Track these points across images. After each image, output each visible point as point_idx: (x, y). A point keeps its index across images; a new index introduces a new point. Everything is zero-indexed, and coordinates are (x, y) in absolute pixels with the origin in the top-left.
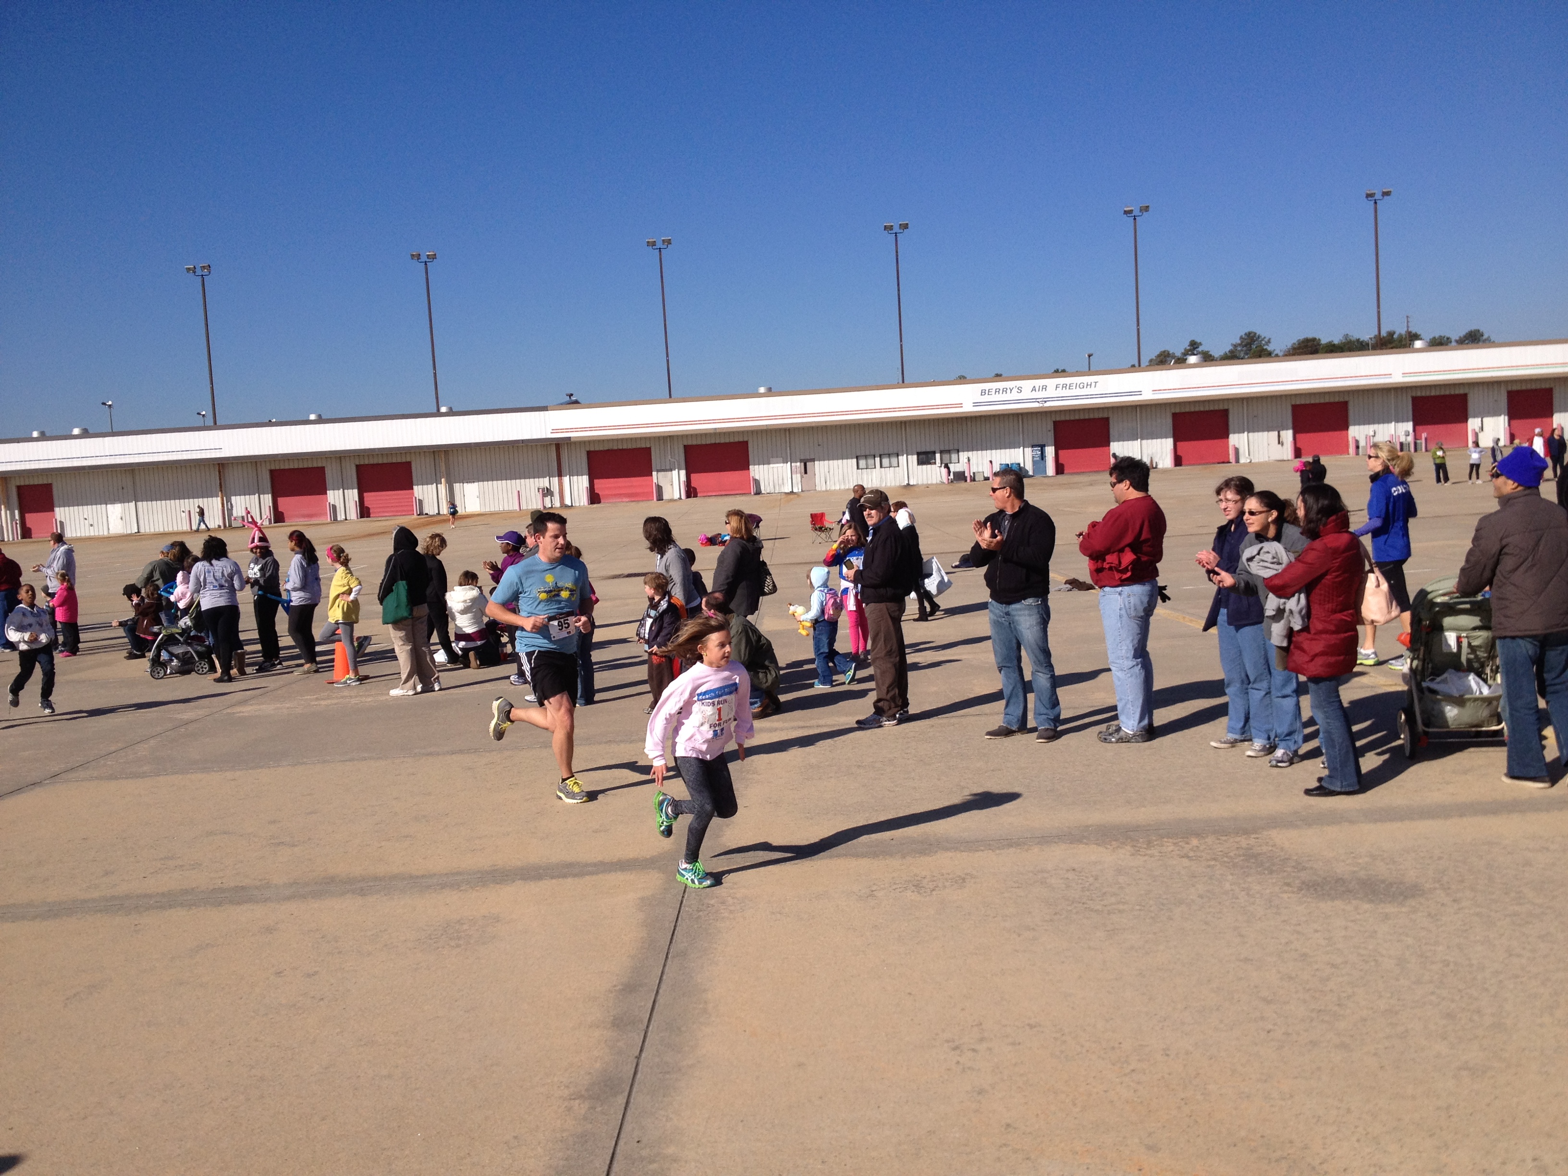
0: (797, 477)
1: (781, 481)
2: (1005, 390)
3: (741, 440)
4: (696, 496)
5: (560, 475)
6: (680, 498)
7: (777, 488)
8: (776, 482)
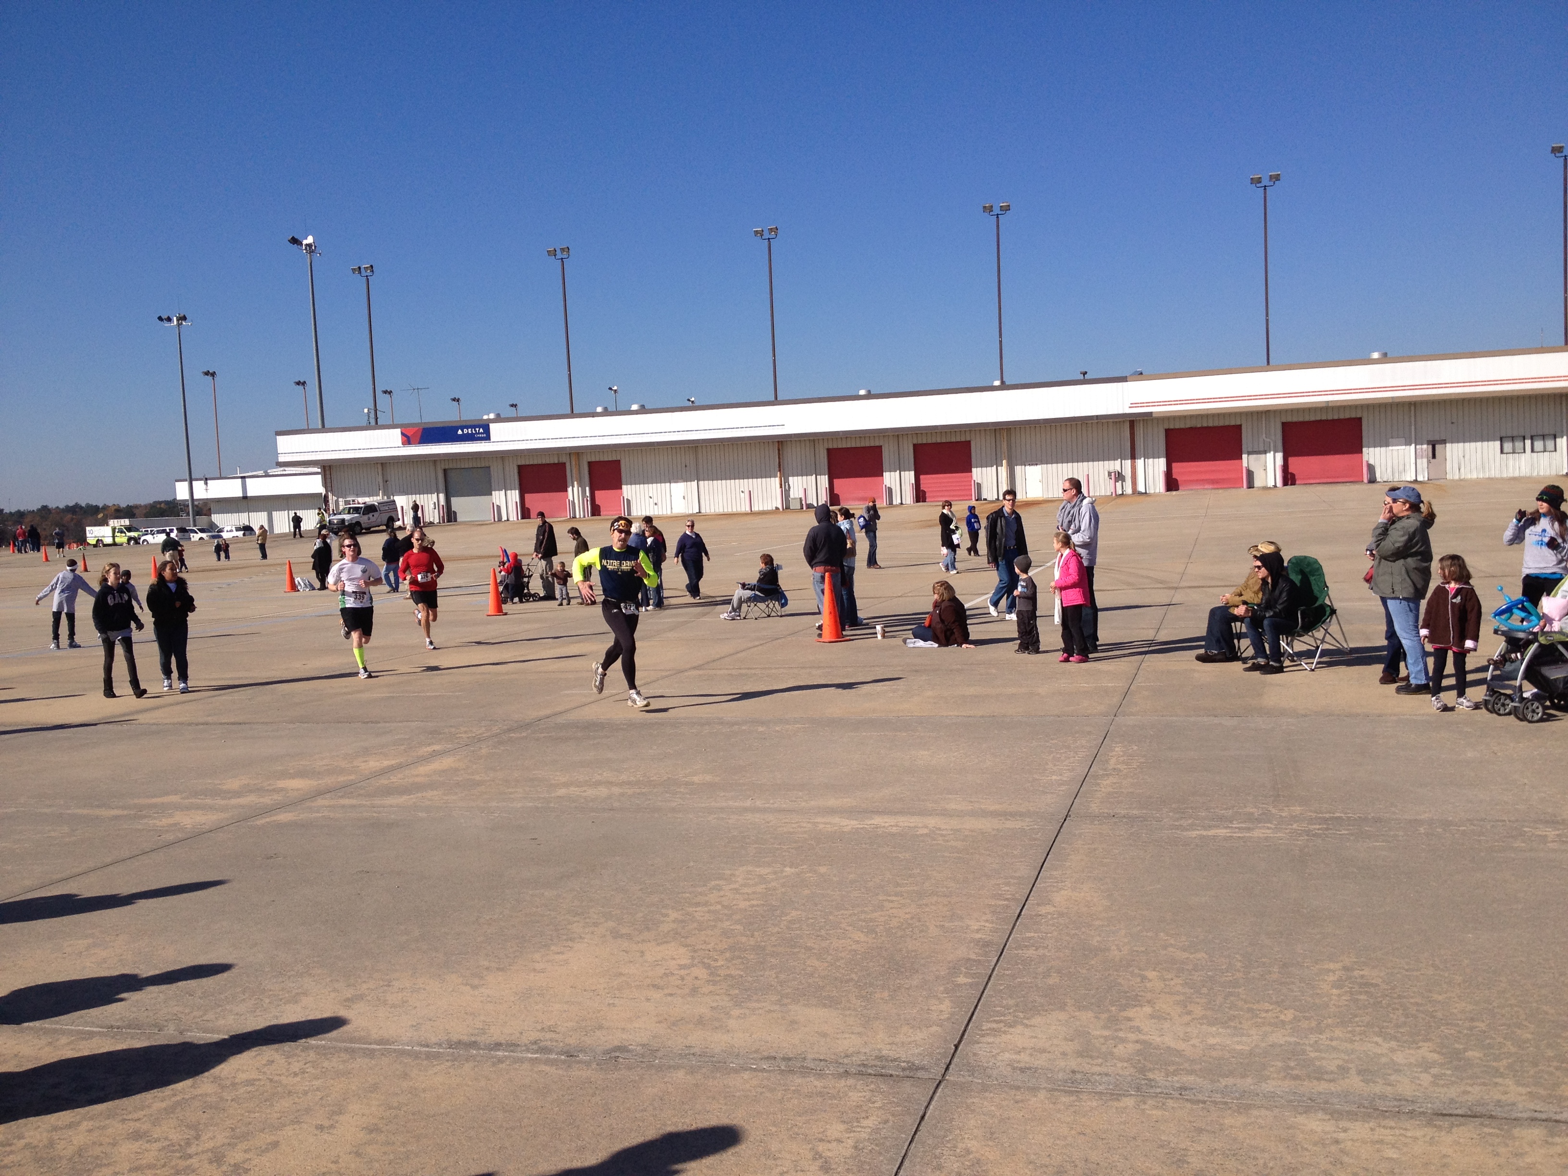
0: (1423, 463)
1: (1401, 468)
3: (1353, 416)
4: (1293, 483)
5: (1133, 457)
6: (1275, 486)
7: (1396, 475)
8: (1396, 468)
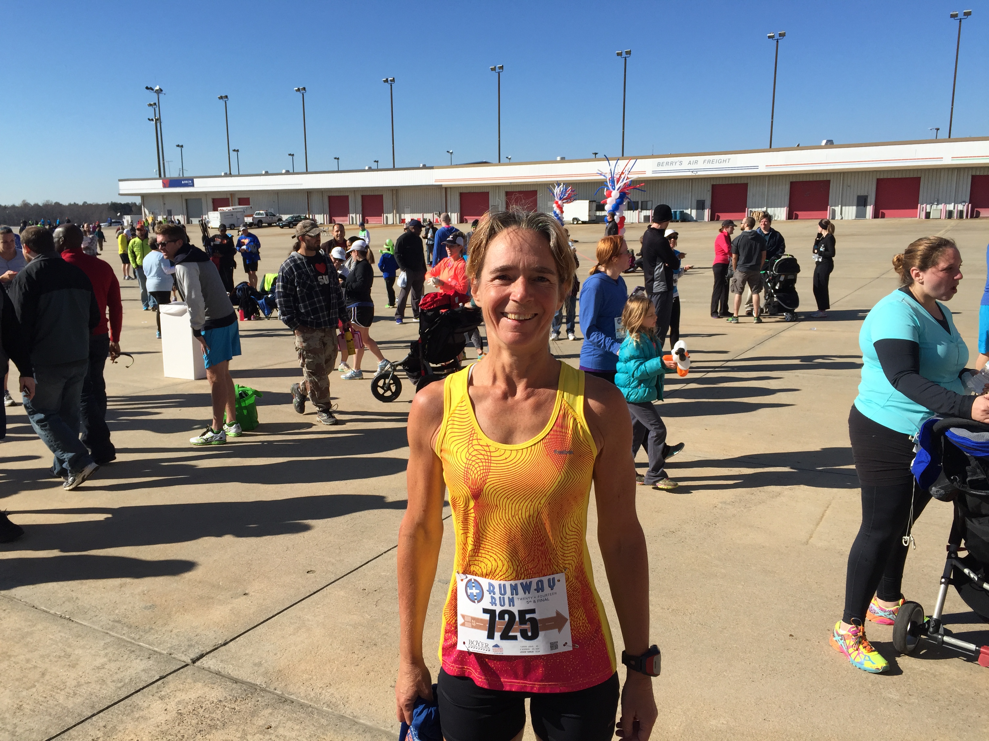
2: (672, 163)
3: (533, 190)
5: (446, 206)
